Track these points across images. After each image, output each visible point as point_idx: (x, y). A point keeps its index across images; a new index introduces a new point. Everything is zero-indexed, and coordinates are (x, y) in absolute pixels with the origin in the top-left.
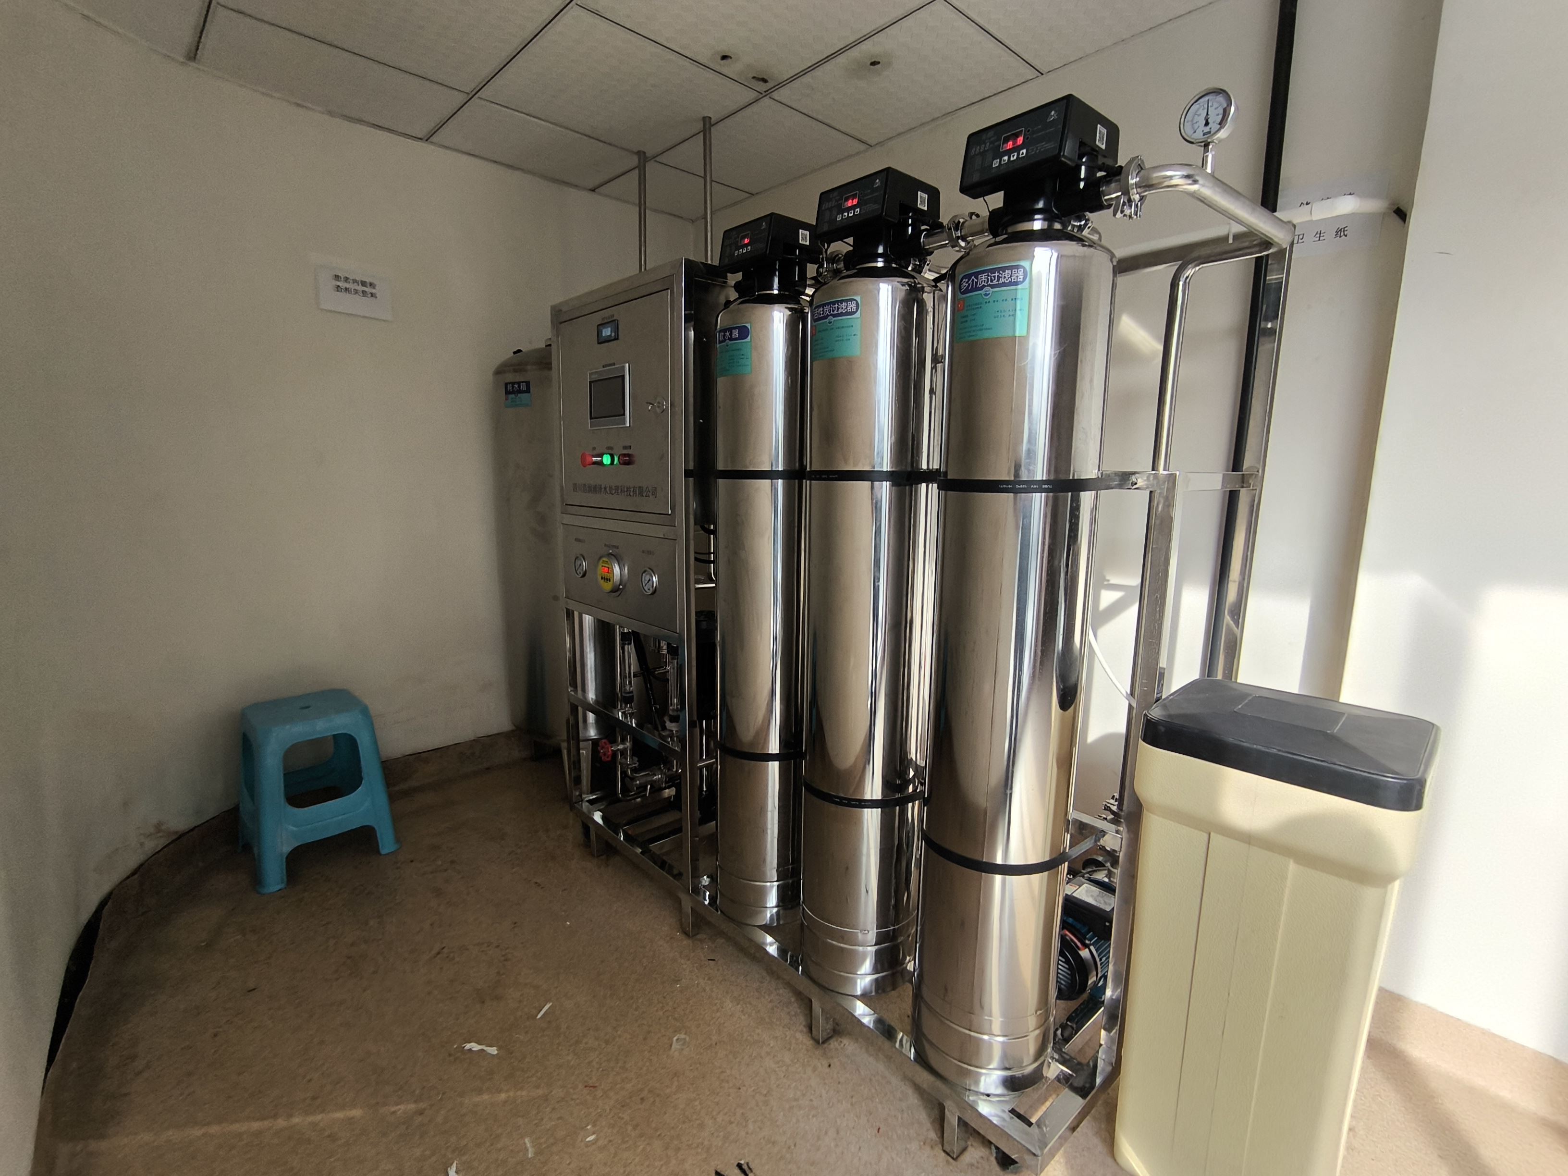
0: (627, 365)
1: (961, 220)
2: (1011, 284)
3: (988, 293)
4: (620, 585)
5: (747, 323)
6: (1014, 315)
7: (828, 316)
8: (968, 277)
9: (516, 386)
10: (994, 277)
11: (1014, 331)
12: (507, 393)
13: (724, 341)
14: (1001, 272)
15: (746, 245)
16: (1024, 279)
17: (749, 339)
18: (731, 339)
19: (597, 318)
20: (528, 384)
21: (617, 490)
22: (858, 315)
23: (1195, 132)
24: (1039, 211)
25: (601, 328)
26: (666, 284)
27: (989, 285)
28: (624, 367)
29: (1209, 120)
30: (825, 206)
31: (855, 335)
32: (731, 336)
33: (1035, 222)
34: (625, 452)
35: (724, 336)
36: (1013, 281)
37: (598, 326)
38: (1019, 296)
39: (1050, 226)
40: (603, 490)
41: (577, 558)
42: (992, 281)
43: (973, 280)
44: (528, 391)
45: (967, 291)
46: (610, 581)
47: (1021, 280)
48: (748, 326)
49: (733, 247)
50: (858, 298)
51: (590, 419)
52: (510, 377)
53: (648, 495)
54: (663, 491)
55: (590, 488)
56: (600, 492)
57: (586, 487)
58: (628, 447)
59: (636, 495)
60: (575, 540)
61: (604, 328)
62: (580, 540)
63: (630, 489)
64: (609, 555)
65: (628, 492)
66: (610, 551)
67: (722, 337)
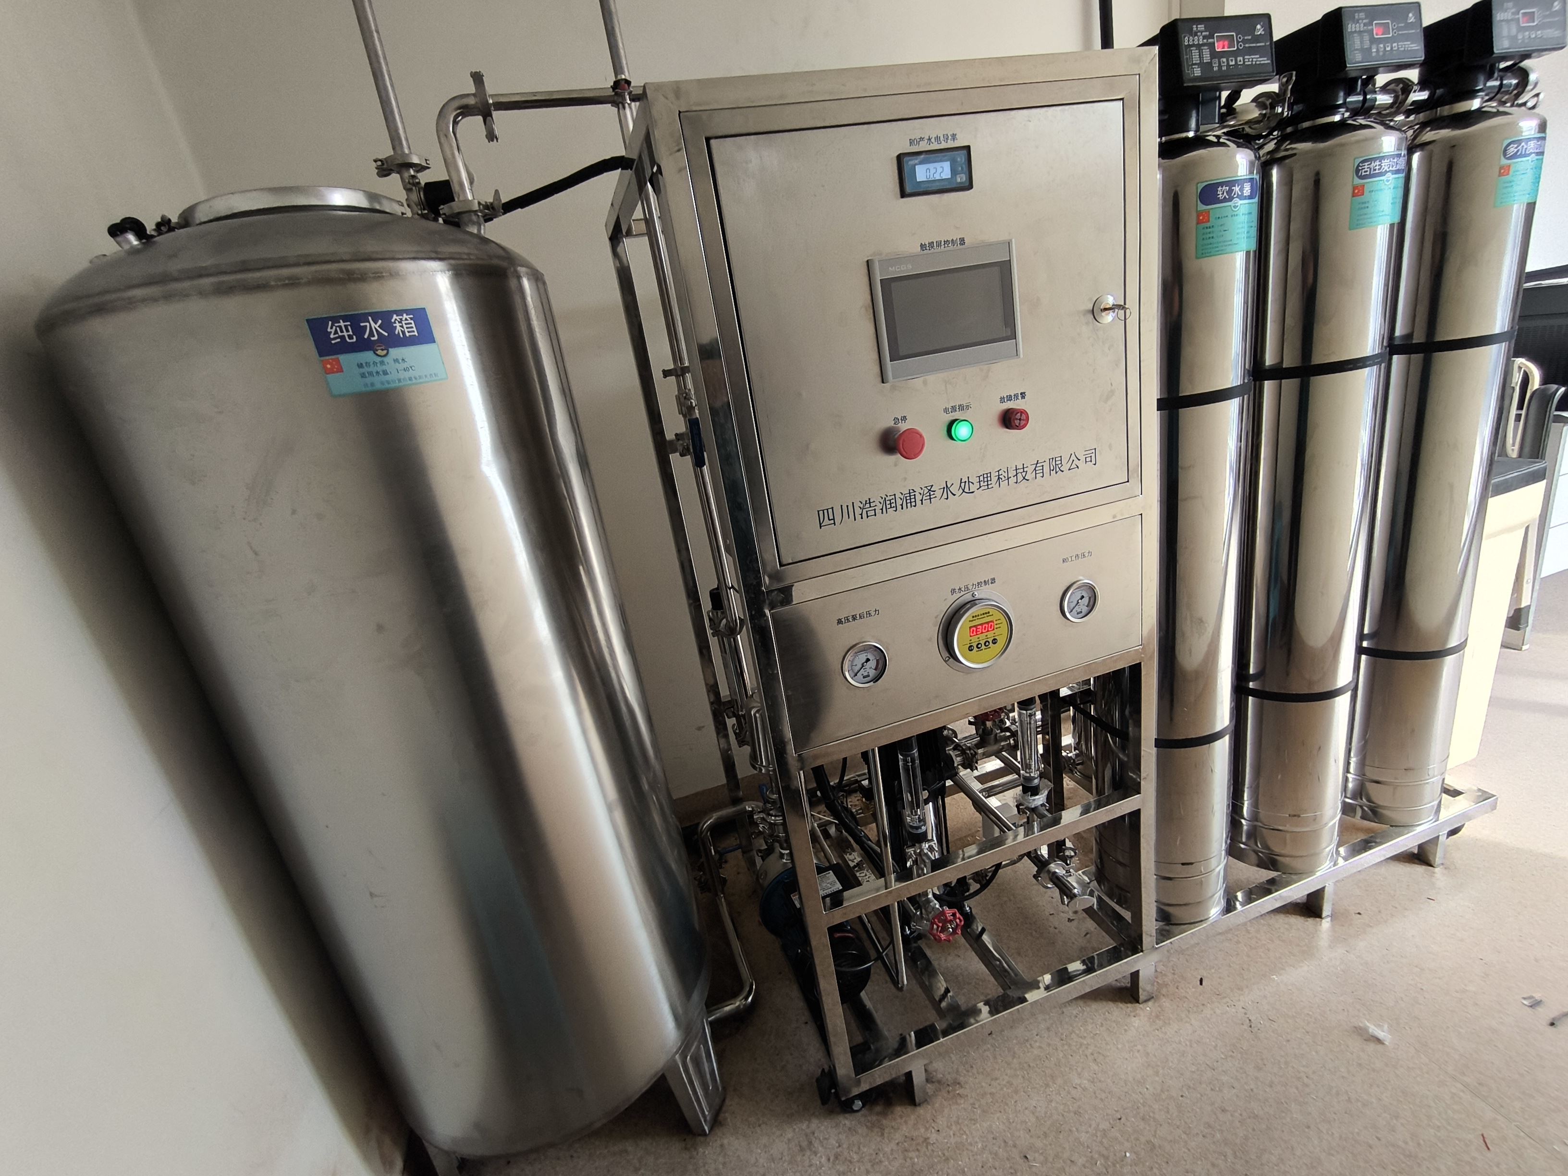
0: (1014, 240)
7: (1386, 172)
13: (1230, 199)
15: (1232, 54)
18: (1240, 197)
21: (987, 481)
25: (908, 160)
32: (1242, 193)
34: (1011, 406)
37: (902, 155)
41: (849, 654)
43: (1523, 146)
53: (1074, 466)
54: (1111, 450)
55: (888, 502)
56: (930, 499)
57: (872, 505)
58: (1016, 396)
59: (1041, 475)
60: (840, 622)
61: (921, 163)
62: (858, 616)
63: (1025, 470)
64: (973, 603)
65: (1019, 475)
66: (968, 597)
67: (1225, 194)
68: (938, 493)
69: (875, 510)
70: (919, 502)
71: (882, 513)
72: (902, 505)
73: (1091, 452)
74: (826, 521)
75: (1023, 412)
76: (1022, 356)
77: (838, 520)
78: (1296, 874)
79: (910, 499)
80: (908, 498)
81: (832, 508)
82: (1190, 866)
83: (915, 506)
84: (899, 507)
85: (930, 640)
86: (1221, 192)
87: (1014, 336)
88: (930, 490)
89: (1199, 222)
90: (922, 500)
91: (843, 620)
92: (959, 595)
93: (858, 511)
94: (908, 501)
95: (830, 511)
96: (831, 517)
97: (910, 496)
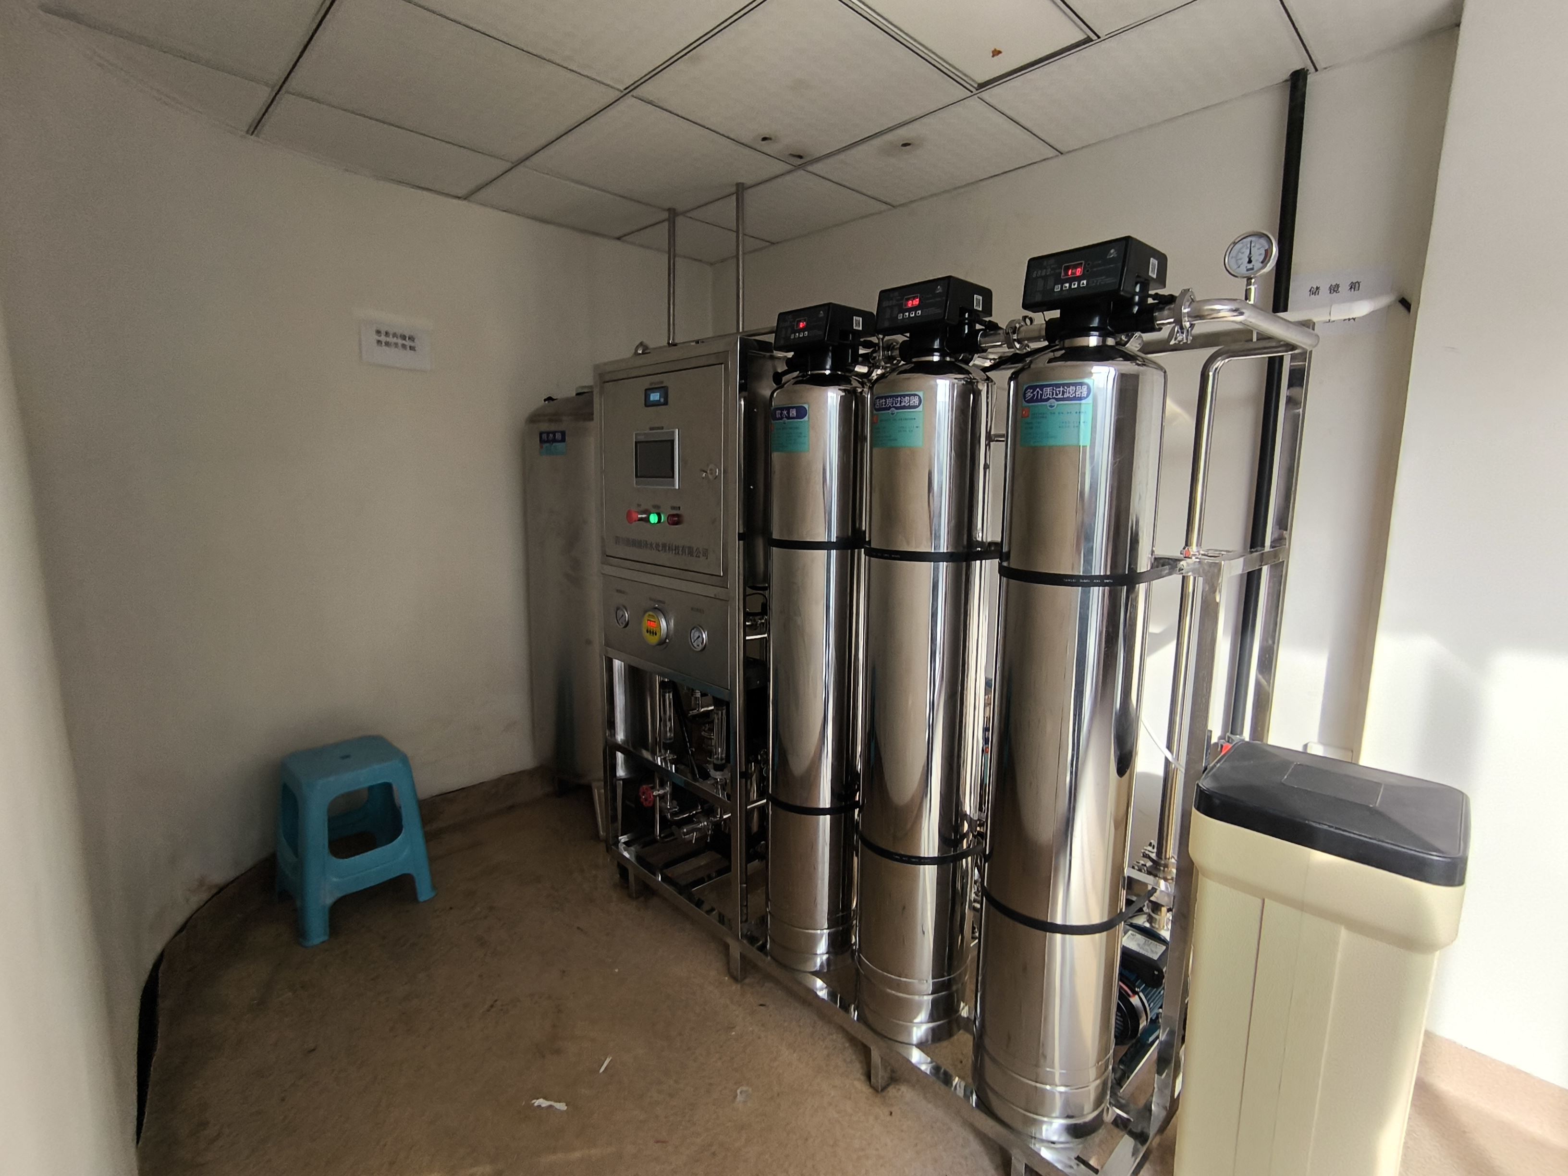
0: (677, 430)
1: (1018, 326)
2: (1075, 398)
3: (1053, 405)
4: (666, 639)
5: (805, 403)
6: (1078, 427)
7: (890, 408)
8: (1034, 388)
9: (551, 435)
10: (1059, 391)
11: (1079, 441)
12: (542, 441)
13: (781, 418)
14: (1066, 388)
15: (803, 330)
16: (1088, 395)
17: (806, 418)
18: (789, 418)
19: (646, 382)
20: (563, 434)
21: (665, 547)
22: (920, 408)
23: (1239, 267)
24: (1094, 329)
25: (648, 392)
26: (721, 359)
27: (1054, 398)
28: (673, 433)
29: (1252, 259)
30: (885, 304)
31: (917, 427)
32: (789, 414)
33: (1091, 338)
34: (675, 512)
35: (781, 414)
36: (1077, 396)
37: (646, 390)
38: (1083, 410)
39: (1104, 341)
40: (649, 546)
41: (618, 609)
42: (1057, 395)
43: (1038, 392)
44: (563, 440)
45: (1031, 400)
46: (656, 634)
47: (1085, 396)
48: (806, 406)
49: (789, 331)
50: (921, 394)
51: (637, 476)
52: (545, 427)
54: (714, 553)
57: (629, 541)
58: (677, 508)
59: (685, 555)
60: (616, 591)
63: (679, 548)
64: (654, 609)
66: (655, 606)
71: (631, 546)
84: (636, 546)
90: (643, 546)
94: (639, 545)
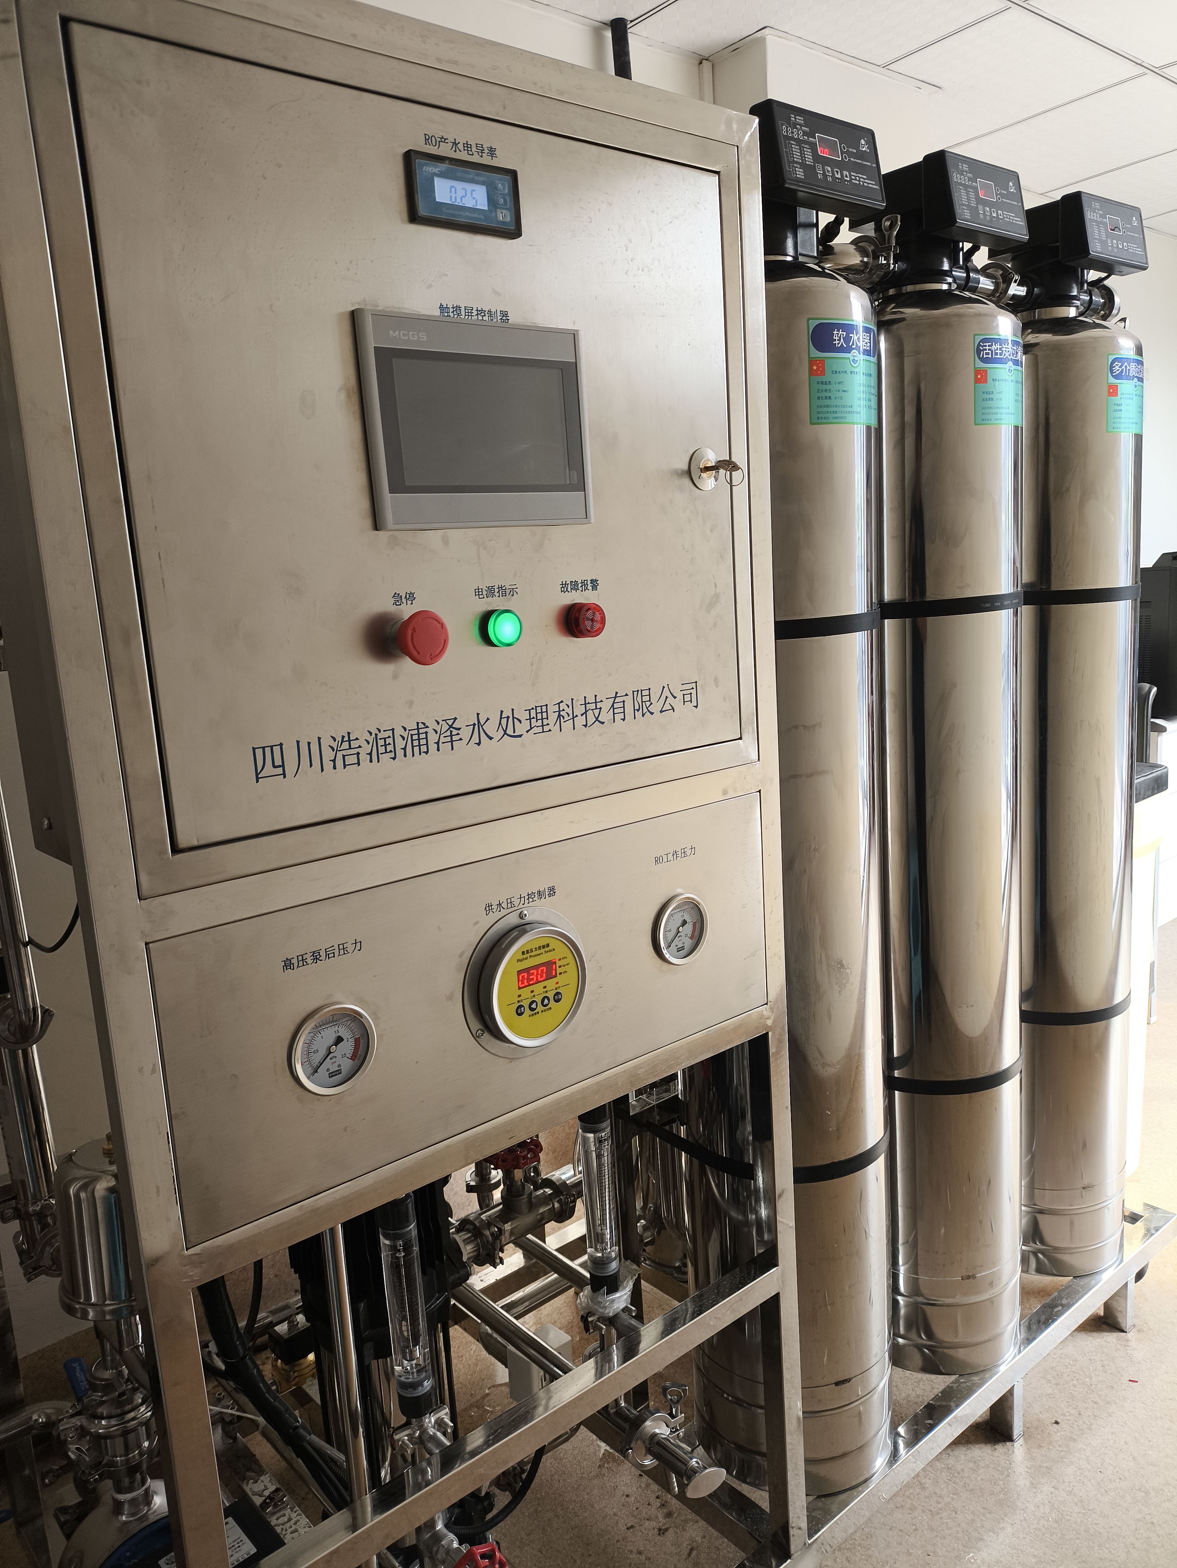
7: (1008, 360)
13: (848, 349)
17: (876, 357)
32: (859, 344)
35: (846, 338)
43: (1126, 367)
53: (667, 707)
54: (717, 685)
55: (381, 742)
56: (452, 741)
57: (354, 744)
58: (584, 583)
59: (622, 716)
60: (288, 964)
61: (443, 175)
62: (323, 953)
63: (599, 705)
64: (521, 929)
65: (590, 713)
66: (513, 919)
67: (842, 340)
68: (465, 733)
69: (358, 754)
70: (433, 747)
71: (371, 761)
72: (405, 749)
73: (690, 686)
74: (269, 770)
75: (597, 609)
76: (593, 521)
77: (290, 767)
78: (976, 1373)
79: (419, 739)
80: (416, 737)
81: (281, 745)
82: (847, 1385)
83: (427, 753)
84: (400, 753)
85: (450, 998)
86: (838, 336)
87: (581, 486)
88: (451, 726)
89: (812, 373)
90: (438, 743)
91: (295, 961)
92: (498, 915)
93: (328, 755)
94: (416, 743)
95: (277, 750)
96: (278, 762)
97: (418, 734)
